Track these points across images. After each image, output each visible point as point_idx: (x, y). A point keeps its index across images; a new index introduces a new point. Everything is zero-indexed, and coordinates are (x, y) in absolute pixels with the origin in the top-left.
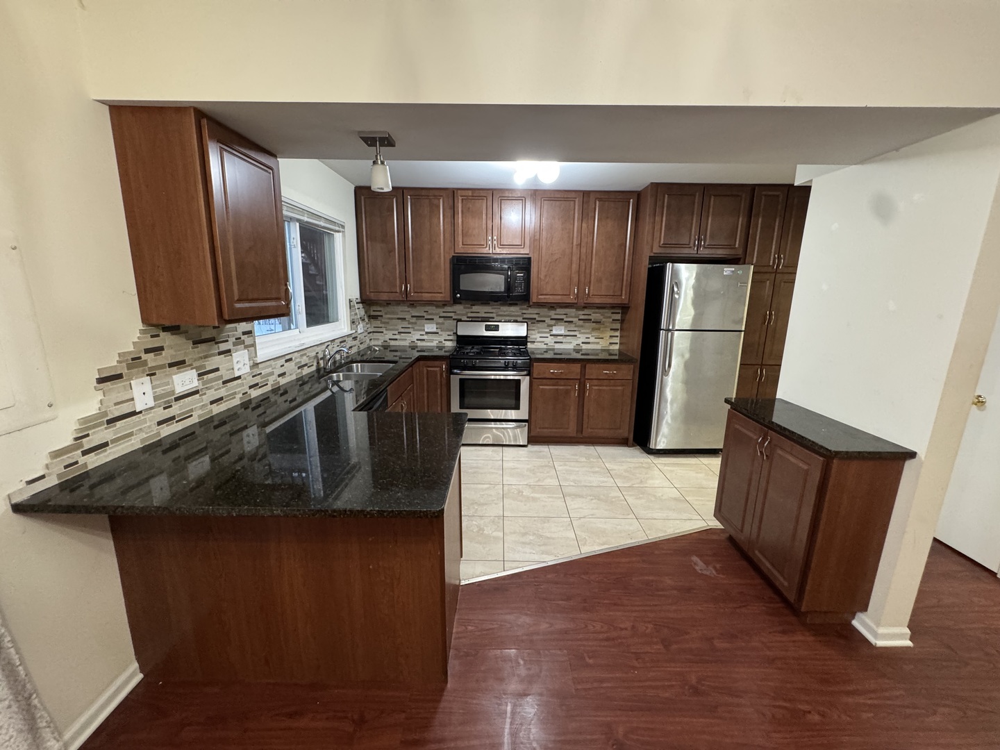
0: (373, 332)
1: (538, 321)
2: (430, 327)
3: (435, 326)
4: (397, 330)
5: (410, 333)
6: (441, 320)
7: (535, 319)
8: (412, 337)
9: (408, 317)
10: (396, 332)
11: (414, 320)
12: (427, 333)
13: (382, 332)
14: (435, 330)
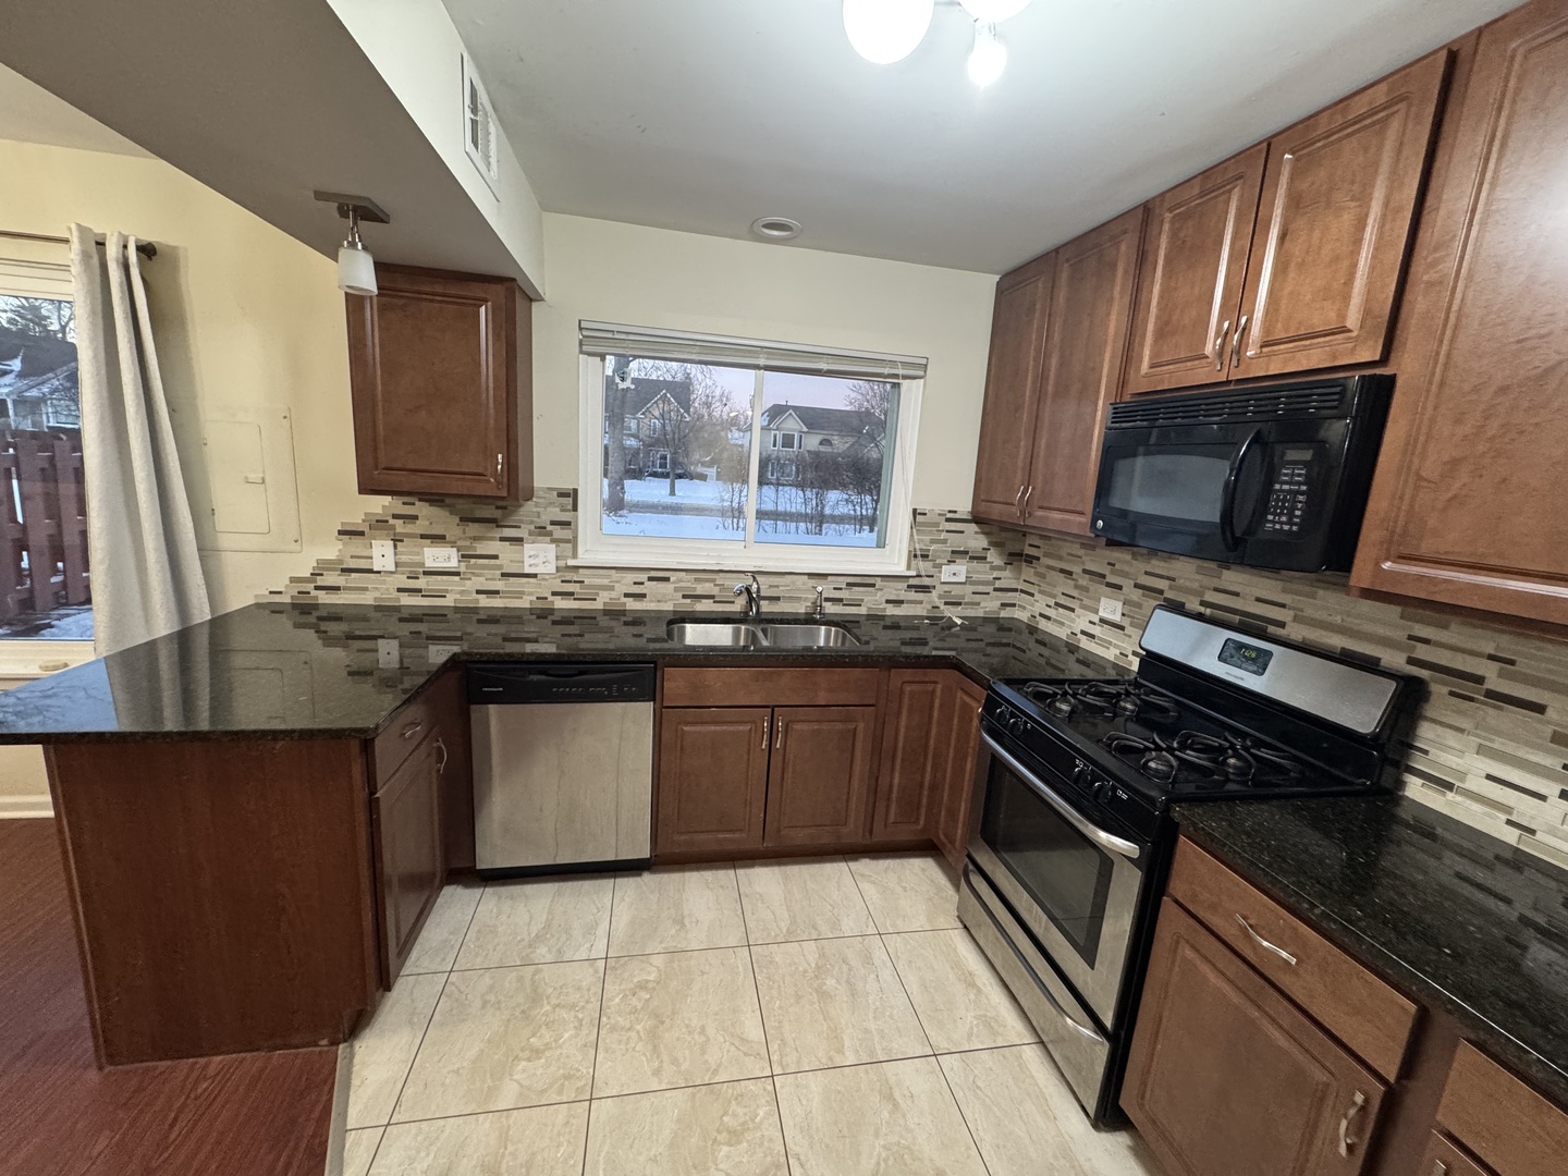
0: (1022, 591)
1: (1492, 695)
2: (1111, 608)
3: (1119, 605)
4: (1054, 596)
5: (1073, 610)
6: (1136, 595)
7: (1480, 680)
8: (1073, 621)
9: (1077, 569)
10: (1052, 602)
11: (1084, 581)
12: (1103, 621)
13: (1032, 595)
14: (1117, 618)
